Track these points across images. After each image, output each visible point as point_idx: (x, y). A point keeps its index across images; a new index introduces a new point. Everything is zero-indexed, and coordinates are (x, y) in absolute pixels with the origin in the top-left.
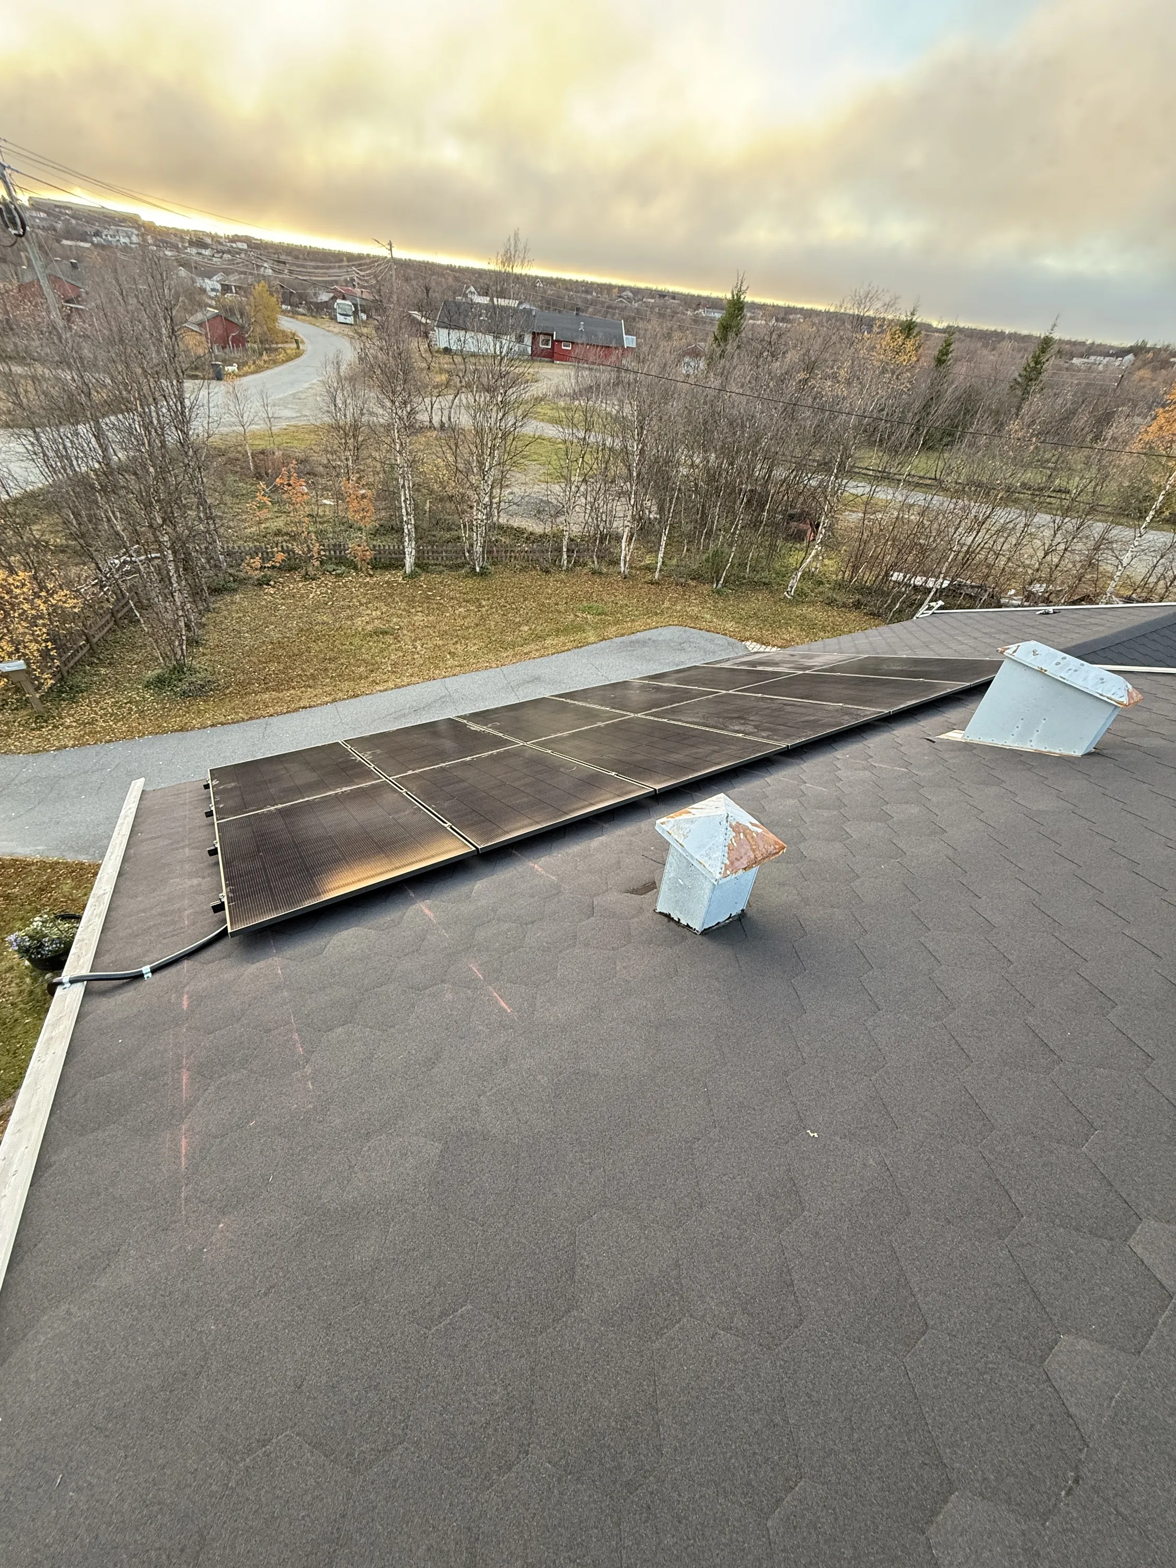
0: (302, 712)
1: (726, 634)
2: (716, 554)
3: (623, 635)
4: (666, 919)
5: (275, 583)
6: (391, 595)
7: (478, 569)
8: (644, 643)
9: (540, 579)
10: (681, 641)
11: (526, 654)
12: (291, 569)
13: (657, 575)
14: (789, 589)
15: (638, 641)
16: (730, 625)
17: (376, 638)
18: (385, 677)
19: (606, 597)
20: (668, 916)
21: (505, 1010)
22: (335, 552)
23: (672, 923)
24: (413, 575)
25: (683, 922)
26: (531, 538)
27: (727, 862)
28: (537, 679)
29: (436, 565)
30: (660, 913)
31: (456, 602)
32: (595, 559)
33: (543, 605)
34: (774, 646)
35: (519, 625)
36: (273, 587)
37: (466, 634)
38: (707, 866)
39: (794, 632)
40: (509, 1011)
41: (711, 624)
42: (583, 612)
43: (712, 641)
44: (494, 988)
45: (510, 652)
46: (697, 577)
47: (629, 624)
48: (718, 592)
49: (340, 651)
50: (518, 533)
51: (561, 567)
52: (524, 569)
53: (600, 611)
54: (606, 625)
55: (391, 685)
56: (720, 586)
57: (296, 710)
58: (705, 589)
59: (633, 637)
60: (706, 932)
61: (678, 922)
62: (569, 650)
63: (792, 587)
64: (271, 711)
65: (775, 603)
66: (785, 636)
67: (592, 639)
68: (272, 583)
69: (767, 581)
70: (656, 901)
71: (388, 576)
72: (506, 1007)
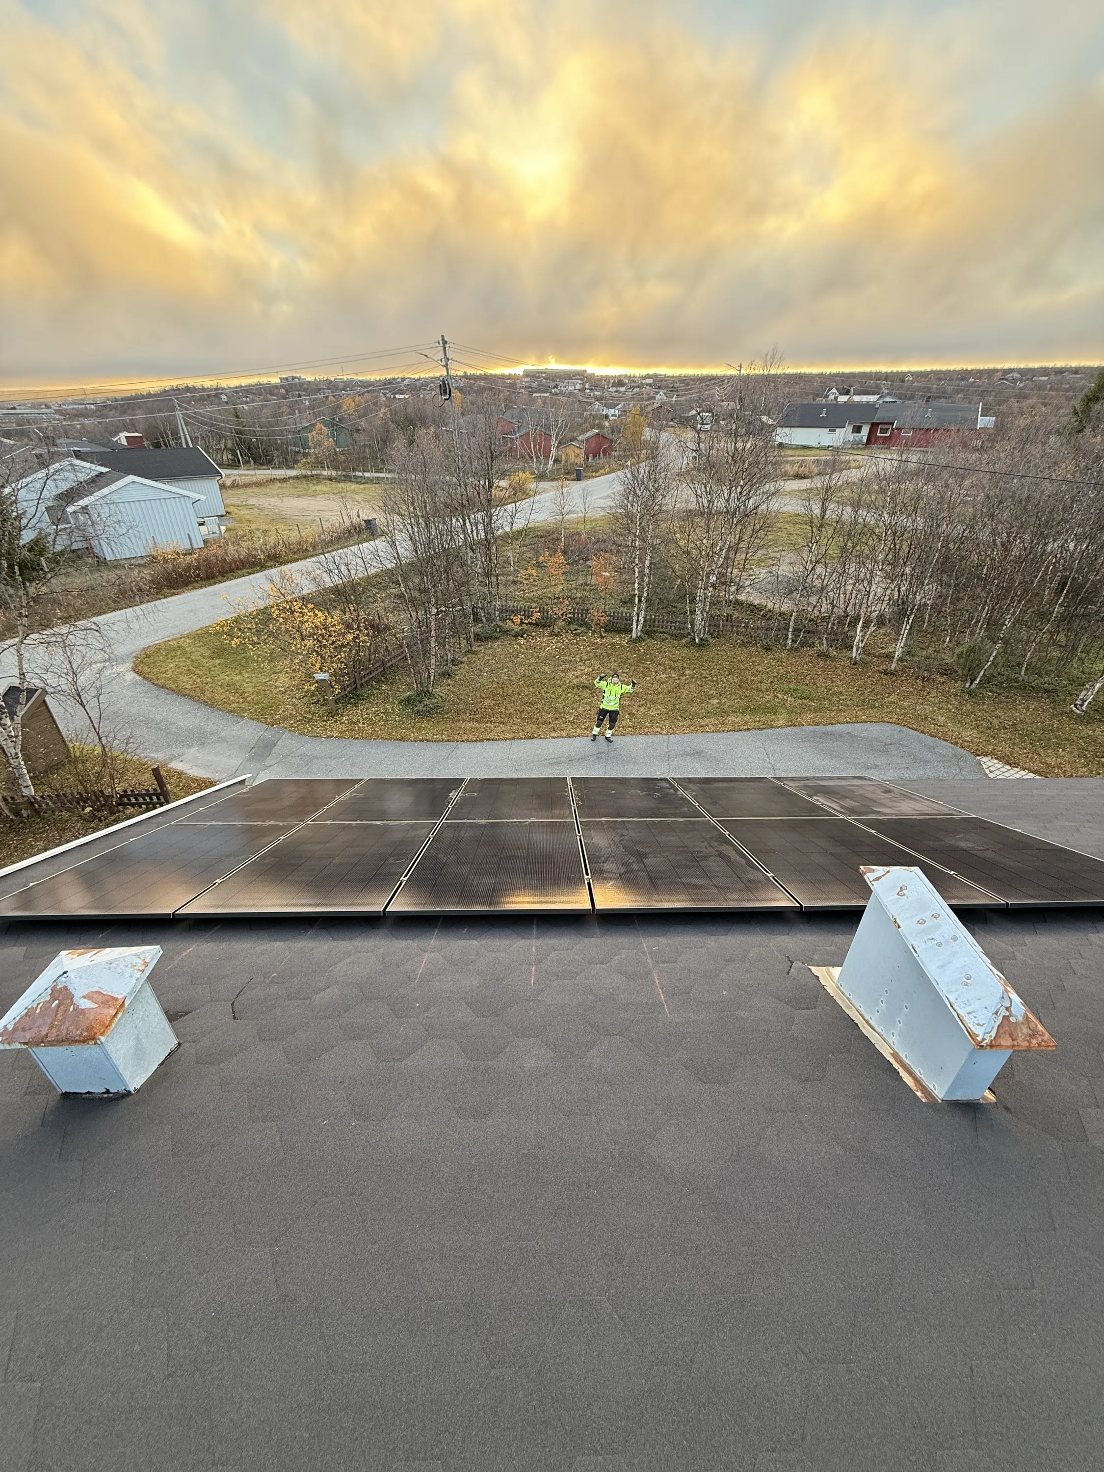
0: (486, 743)
1: (956, 744)
2: (972, 650)
3: (817, 724)
5: (528, 635)
6: (609, 655)
7: (697, 640)
8: (840, 736)
9: (756, 656)
10: (888, 741)
11: (702, 726)
12: (545, 626)
13: (893, 666)
14: (1079, 702)
15: (832, 734)
16: (968, 734)
17: (576, 690)
18: (564, 726)
19: (820, 681)
22: (582, 615)
24: (639, 639)
26: (768, 615)
28: (698, 754)
29: (662, 633)
31: (662, 668)
32: (825, 642)
33: (746, 681)
34: (1024, 769)
35: (712, 697)
36: (525, 639)
41: (941, 729)
42: (786, 693)
43: (931, 748)
46: (947, 672)
47: (833, 714)
48: (970, 693)
49: (542, 698)
50: (753, 609)
51: (785, 645)
52: (744, 644)
53: (804, 695)
54: (804, 709)
56: (974, 686)
57: (482, 740)
58: (955, 687)
59: (830, 728)
62: (748, 729)
63: (1084, 701)
65: (1053, 716)
67: (781, 722)
68: (525, 636)
69: (1051, 687)
71: (617, 639)
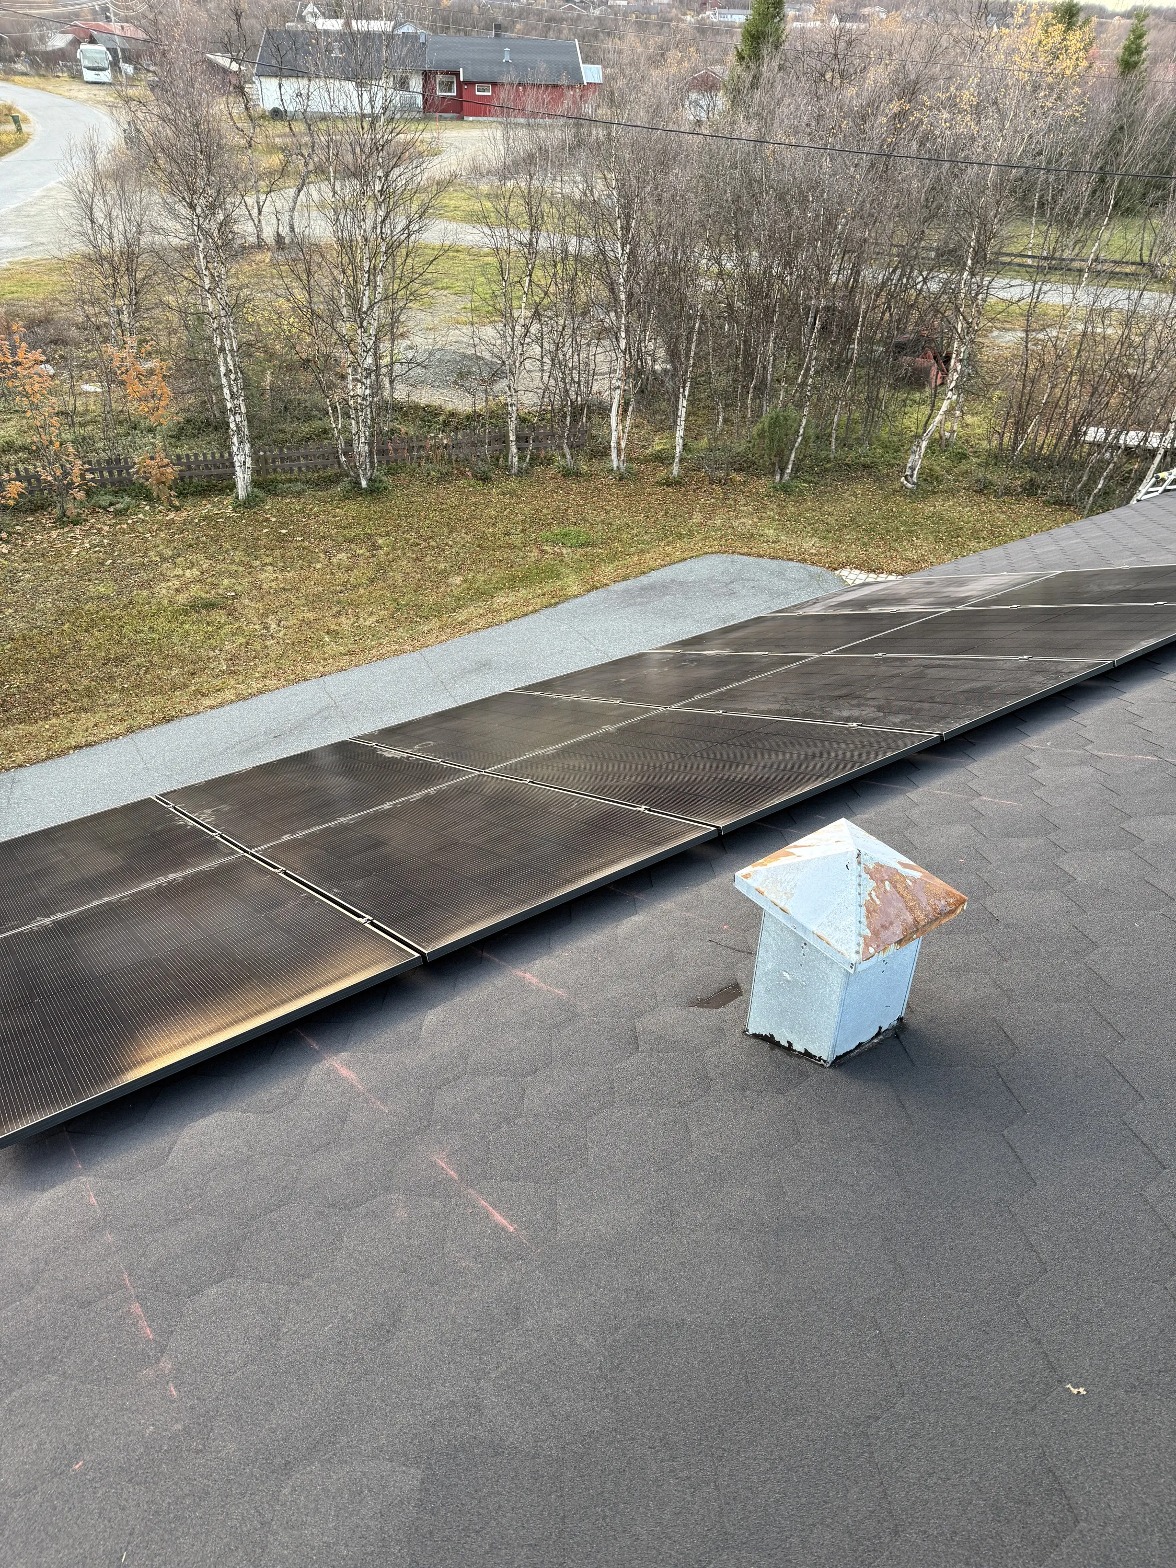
0: (75, 756)
1: (804, 561)
2: (775, 422)
3: (625, 578)
4: (766, 1046)
6: (215, 540)
7: (364, 483)
8: (664, 588)
9: (474, 493)
10: (726, 578)
11: (462, 623)
12: (37, 508)
13: (676, 469)
14: (908, 473)
15: (652, 587)
16: (811, 544)
17: (195, 616)
18: (218, 682)
19: (590, 514)
20: (769, 1040)
21: (503, 1229)
22: (111, 474)
23: (778, 1052)
24: (250, 503)
25: (798, 1047)
26: (452, 422)
27: (868, 933)
28: (484, 666)
29: (290, 481)
30: (756, 1036)
31: (331, 544)
32: (567, 450)
33: (483, 536)
34: (891, 573)
35: (444, 575)
37: (354, 596)
38: (832, 942)
39: (923, 545)
40: (511, 1229)
41: (777, 546)
42: (555, 543)
43: (781, 574)
44: (480, 1193)
45: (435, 623)
46: (746, 465)
47: (635, 559)
48: (786, 489)
49: (134, 644)
50: (428, 415)
51: (508, 468)
52: (444, 478)
53: (583, 539)
54: (595, 562)
55: (229, 695)
56: (786, 477)
57: (63, 753)
58: (763, 484)
59: (644, 580)
60: (840, 1061)
61: (789, 1049)
62: (535, 611)
63: (913, 469)
64: (19, 757)
65: (886, 498)
66: (909, 554)
67: (575, 589)
69: (868, 460)
70: (746, 1012)
71: (207, 507)
72: (505, 1223)
